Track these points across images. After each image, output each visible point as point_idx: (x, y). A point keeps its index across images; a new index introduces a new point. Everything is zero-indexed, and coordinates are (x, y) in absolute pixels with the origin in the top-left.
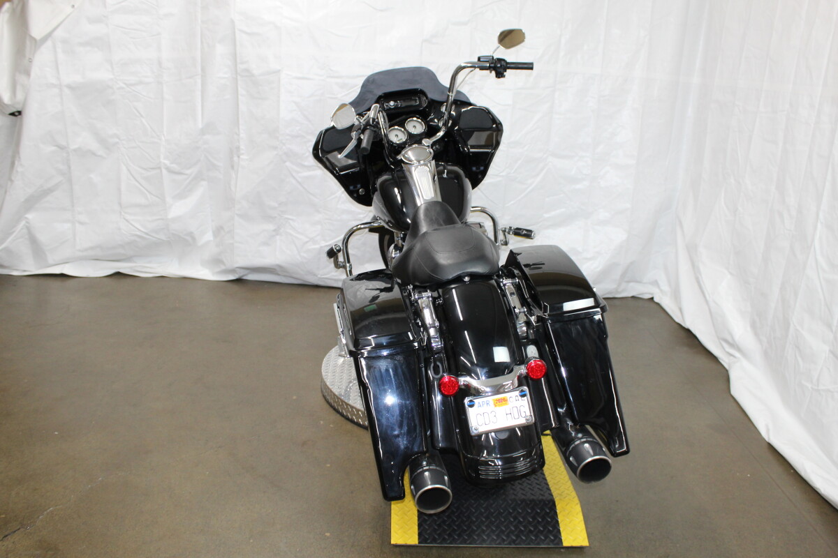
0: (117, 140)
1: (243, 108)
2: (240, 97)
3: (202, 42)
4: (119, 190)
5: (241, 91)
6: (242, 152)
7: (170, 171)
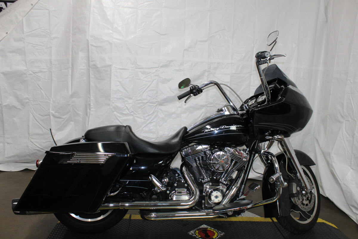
0: (28, 101)
1: (92, 84)
2: (91, 78)
3: (72, 51)
4: (29, 126)
5: (91, 76)
6: (91, 107)
7: (55, 117)
